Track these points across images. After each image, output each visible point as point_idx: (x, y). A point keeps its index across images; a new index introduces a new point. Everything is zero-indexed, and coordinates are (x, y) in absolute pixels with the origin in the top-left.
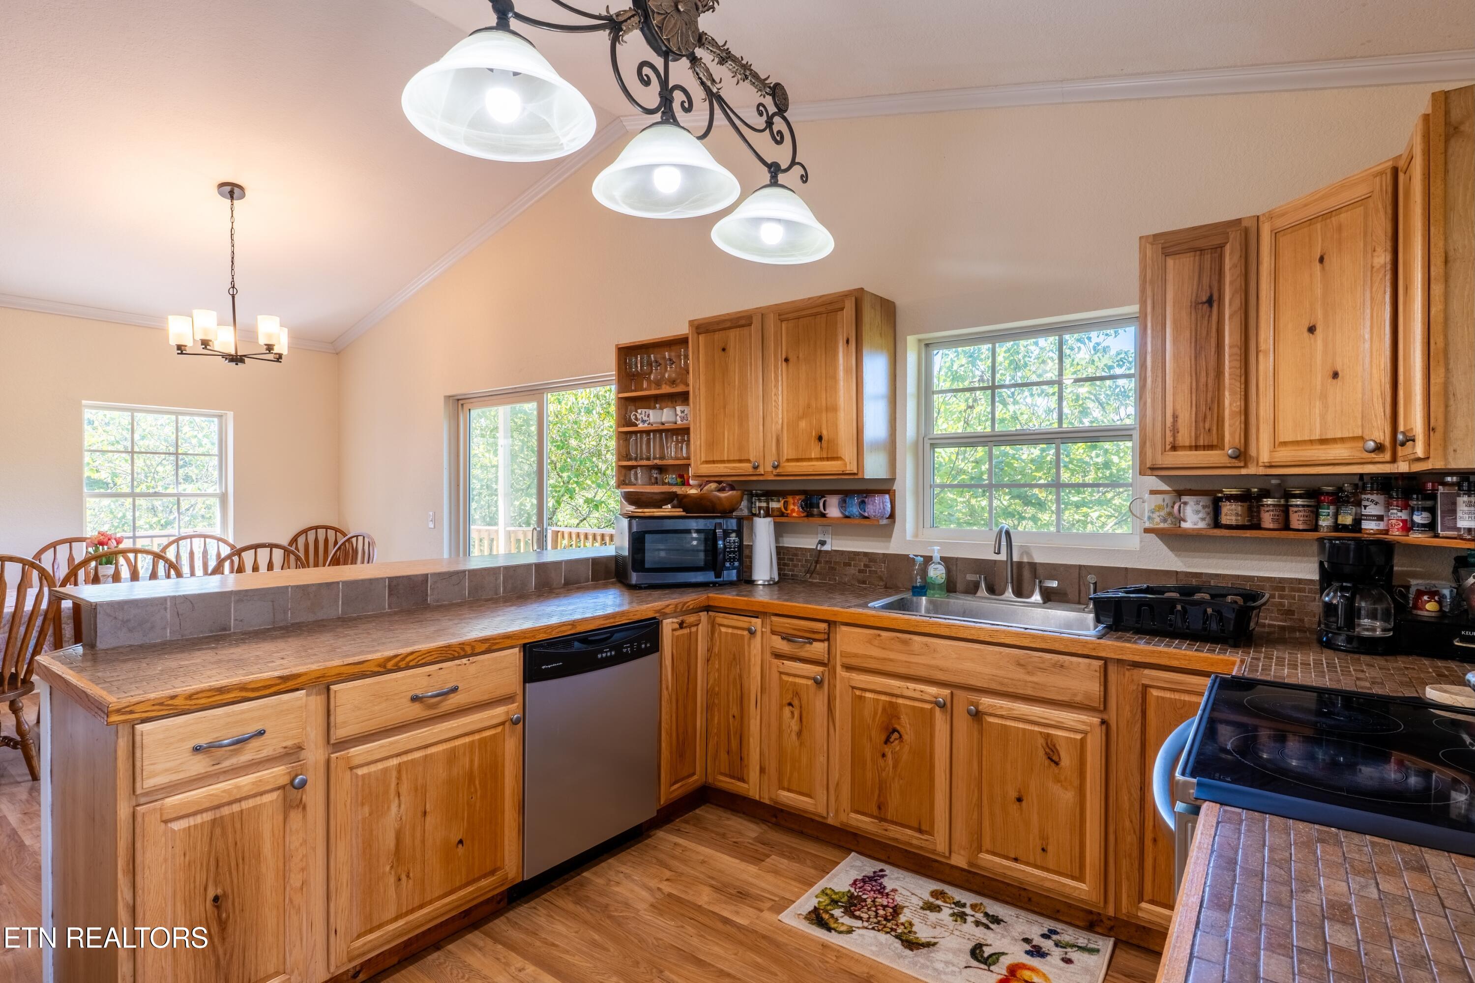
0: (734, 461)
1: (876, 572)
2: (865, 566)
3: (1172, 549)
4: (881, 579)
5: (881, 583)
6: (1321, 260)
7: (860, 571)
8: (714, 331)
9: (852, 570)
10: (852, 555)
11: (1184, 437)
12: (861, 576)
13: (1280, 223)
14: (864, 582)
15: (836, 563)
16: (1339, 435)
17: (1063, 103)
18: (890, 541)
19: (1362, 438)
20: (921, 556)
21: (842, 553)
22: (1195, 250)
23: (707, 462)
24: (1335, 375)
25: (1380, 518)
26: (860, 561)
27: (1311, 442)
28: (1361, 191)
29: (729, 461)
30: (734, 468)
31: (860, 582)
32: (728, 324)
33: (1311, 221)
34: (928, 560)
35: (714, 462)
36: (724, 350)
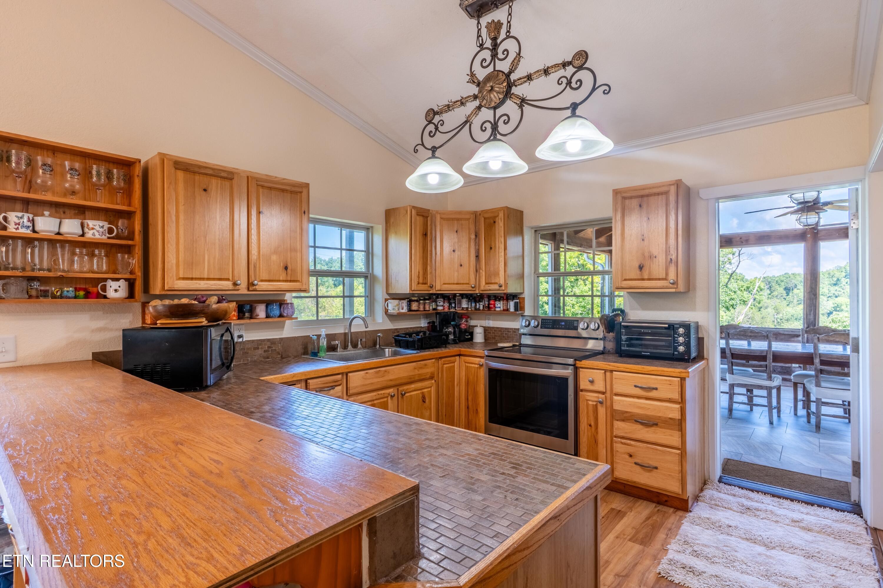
0: (214, 279)
1: (275, 350)
2: (269, 347)
3: (390, 321)
4: (279, 353)
5: (279, 356)
6: (457, 232)
7: (265, 351)
8: (194, 173)
9: (260, 352)
10: (260, 342)
11: (421, 281)
12: (265, 354)
13: (443, 216)
14: (268, 358)
15: (248, 349)
16: (462, 282)
17: (359, 129)
18: (283, 330)
19: (468, 284)
20: (316, 335)
21: (253, 341)
22: (423, 216)
23: (184, 279)
24: (461, 265)
25: (442, 306)
26: (265, 345)
27: (454, 284)
28: (467, 217)
29: (208, 279)
30: (215, 285)
31: (264, 358)
32: (210, 172)
33: (453, 219)
34: (319, 336)
35: (192, 279)
36: (205, 190)
